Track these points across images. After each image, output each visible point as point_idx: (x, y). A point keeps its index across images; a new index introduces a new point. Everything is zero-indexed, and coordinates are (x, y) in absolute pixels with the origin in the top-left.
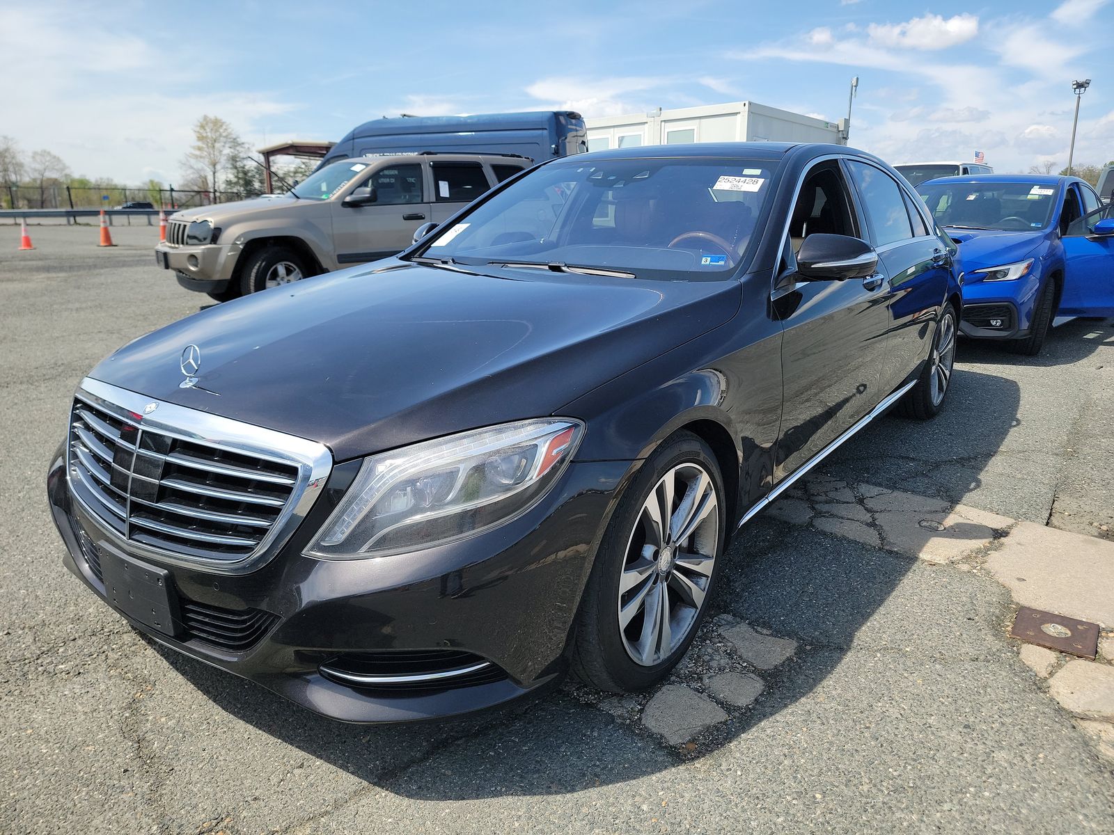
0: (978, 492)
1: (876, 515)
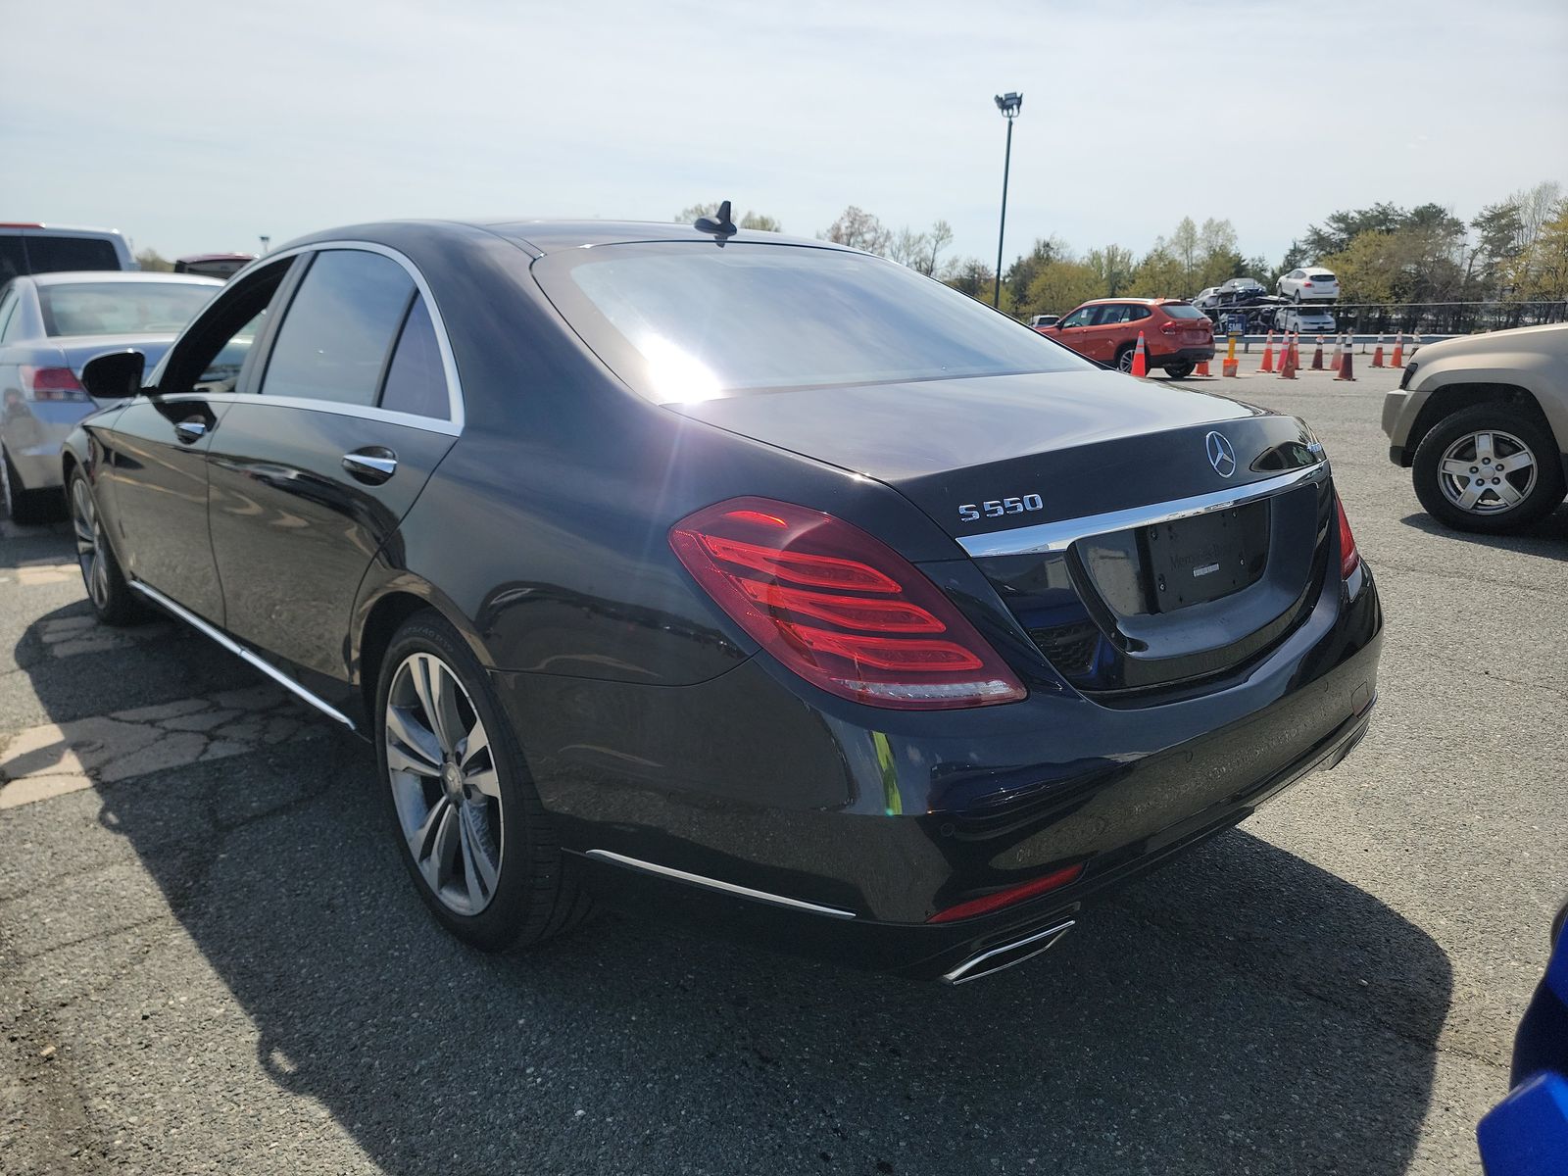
0: (93, 816)
1: (161, 731)
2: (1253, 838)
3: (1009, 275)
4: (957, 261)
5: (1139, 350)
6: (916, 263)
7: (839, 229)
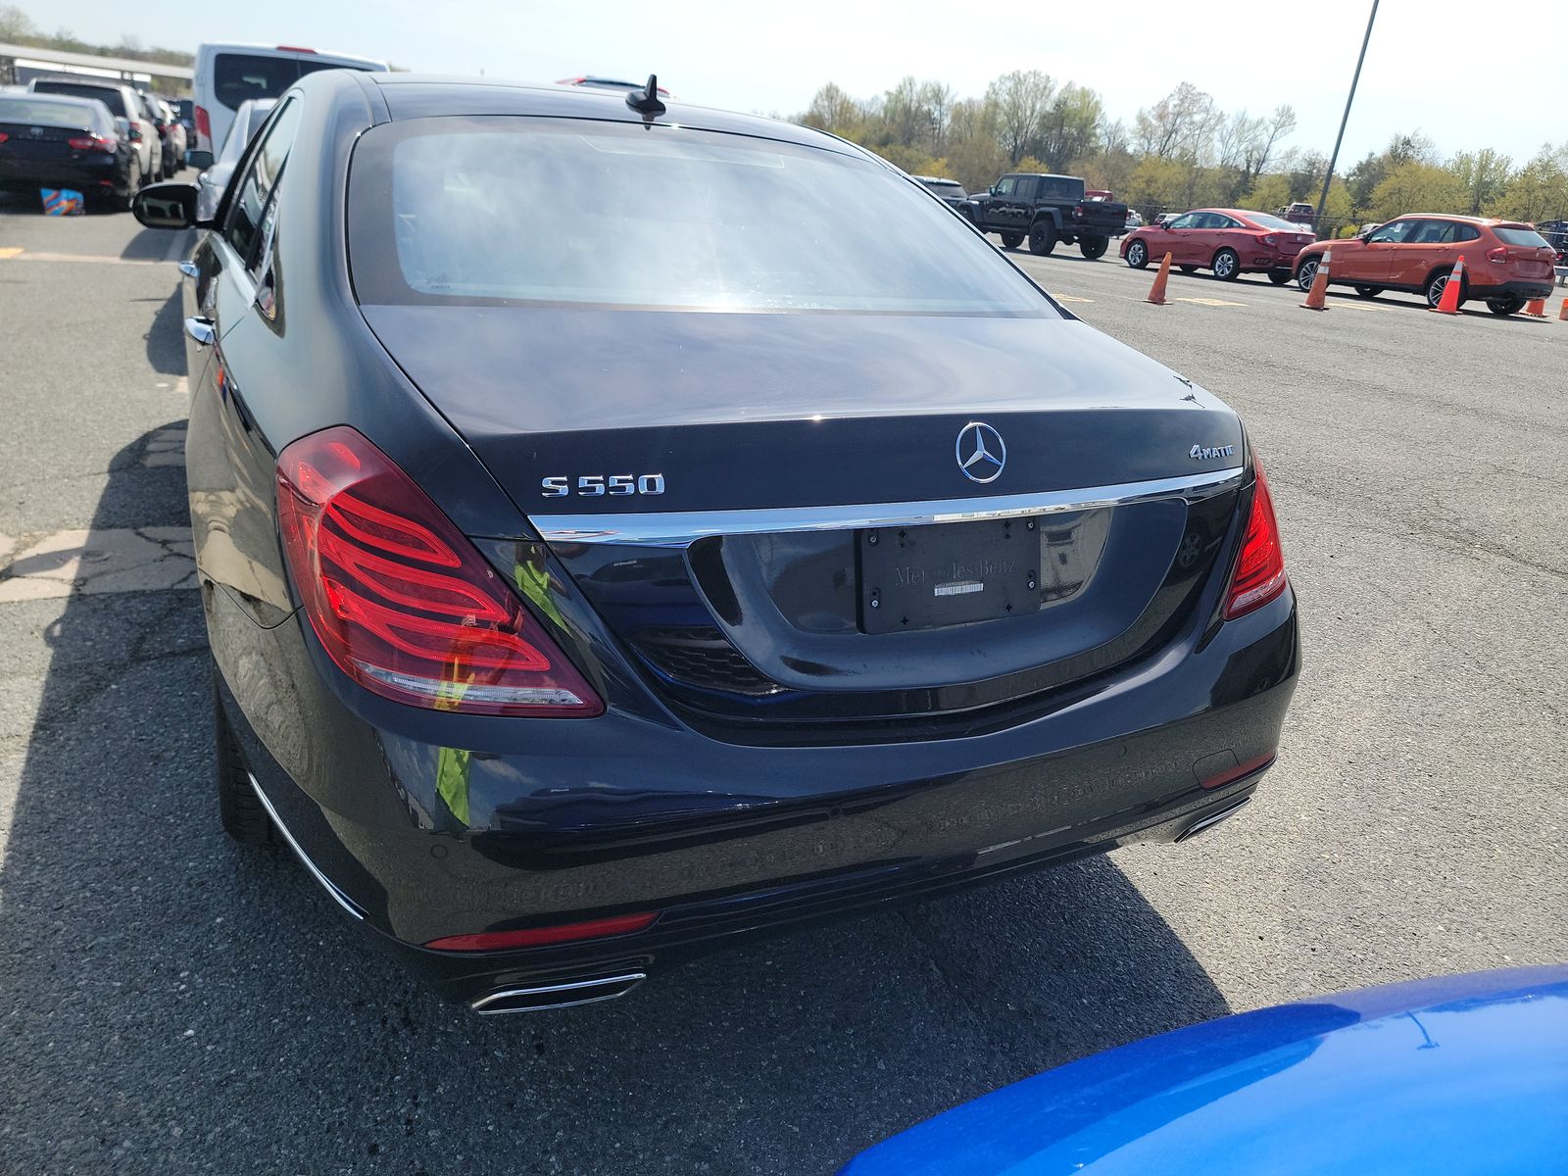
0: (45, 625)
1: (166, 552)
2: (1134, 891)
3: (1354, 174)
4: (1296, 152)
5: (1455, 277)
6: (1247, 152)
7: (1166, 106)
